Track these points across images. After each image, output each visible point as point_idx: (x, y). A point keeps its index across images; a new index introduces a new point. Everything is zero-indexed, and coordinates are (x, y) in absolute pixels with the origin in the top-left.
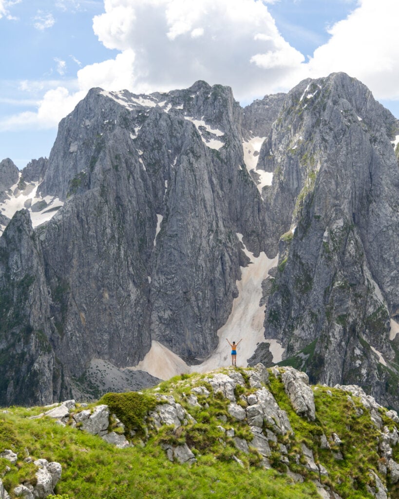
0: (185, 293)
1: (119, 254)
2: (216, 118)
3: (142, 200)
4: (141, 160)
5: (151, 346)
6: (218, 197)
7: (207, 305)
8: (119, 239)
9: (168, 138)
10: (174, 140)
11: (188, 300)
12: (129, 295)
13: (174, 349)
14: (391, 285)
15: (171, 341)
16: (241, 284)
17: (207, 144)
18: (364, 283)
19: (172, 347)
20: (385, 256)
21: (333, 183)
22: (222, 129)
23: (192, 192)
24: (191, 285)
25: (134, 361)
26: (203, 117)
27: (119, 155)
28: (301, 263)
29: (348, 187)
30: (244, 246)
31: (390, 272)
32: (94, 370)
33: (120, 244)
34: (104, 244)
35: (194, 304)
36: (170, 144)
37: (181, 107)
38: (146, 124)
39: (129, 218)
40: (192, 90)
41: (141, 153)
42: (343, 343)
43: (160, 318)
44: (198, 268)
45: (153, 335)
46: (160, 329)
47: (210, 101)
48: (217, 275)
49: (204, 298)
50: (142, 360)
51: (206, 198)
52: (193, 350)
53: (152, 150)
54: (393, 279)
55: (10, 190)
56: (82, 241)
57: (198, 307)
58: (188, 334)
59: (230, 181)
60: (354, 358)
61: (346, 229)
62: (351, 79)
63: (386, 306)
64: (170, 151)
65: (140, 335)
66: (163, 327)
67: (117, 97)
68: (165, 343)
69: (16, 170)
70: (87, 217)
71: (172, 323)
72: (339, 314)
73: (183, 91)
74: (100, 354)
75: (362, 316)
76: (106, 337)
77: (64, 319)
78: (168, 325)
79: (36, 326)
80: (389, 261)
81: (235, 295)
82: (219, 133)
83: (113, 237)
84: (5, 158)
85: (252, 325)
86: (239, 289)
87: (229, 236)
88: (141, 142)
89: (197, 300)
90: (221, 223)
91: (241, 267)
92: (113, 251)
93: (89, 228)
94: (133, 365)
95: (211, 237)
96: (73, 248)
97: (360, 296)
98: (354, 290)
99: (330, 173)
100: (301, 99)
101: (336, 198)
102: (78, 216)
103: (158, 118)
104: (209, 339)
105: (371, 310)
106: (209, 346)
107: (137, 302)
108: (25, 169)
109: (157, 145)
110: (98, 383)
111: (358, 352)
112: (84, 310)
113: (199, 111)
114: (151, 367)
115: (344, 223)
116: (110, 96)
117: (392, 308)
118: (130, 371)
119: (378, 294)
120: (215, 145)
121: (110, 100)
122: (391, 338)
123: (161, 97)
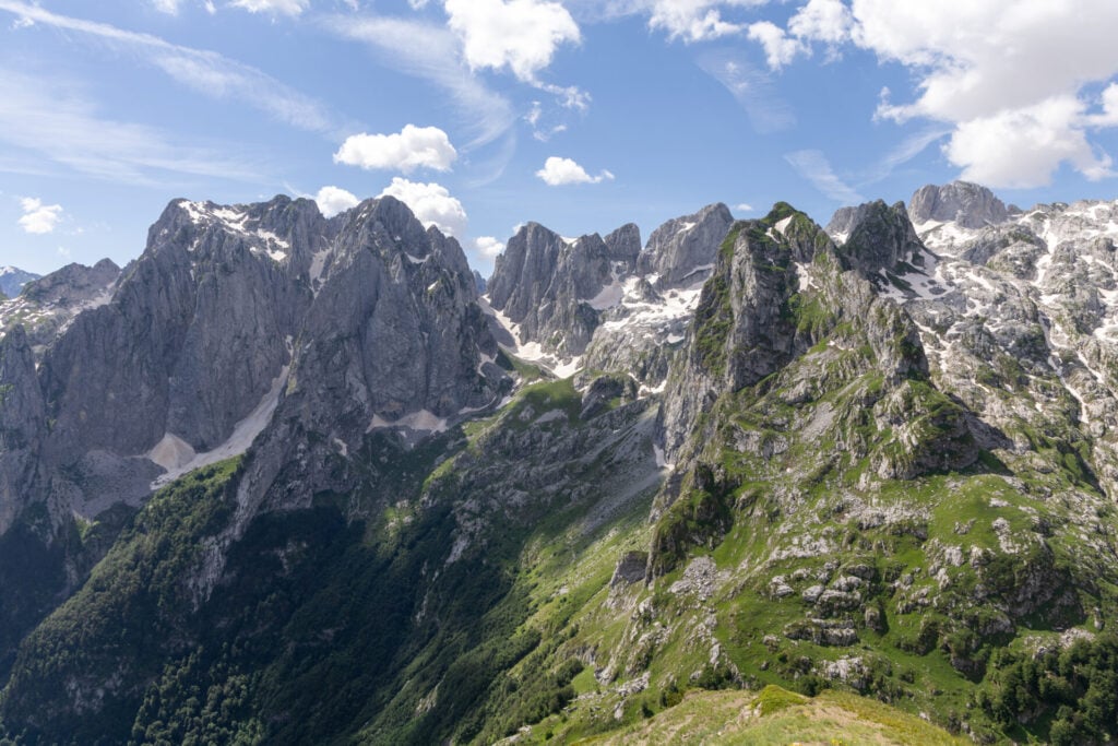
1: (130, 360)
5: (162, 437)
8: (134, 346)
11: (201, 398)
12: (139, 395)
13: (186, 439)
14: (377, 387)
15: (184, 432)
16: (277, 381)
17: (272, 256)
19: (184, 437)
20: (374, 363)
25: (140, 450)
26: (274, 230)
29: (352, 304)
30: (291, 347)
31: (377, 376)
32: (88, 460)
33: (133, 350)
34: (113, 352)
35: (207, 402)
37: (258, 219)
38: (203, 238)
40: (271, 203)
41: (194, 265)
42: (288, 440)
43: (176, 413)
44: (212, 371)
45: (167, 428)
46: (174, 423)
48: (240, 375)
49: (217, 396)
50: (151, 449)
52: (204, 440)
54: (380, 382)
55: (105, 288)
56: (85, 350)
57: (210, 403)
58: (201, 426)
59: (284, 290)
60: (295, 452)
65: (152, 428)
66: (178, 421)
67: (194, 209)
68: (178, 434)
69: (116, 268)
70: (95, 328)
71: (186, 417)
74: (101, 446)
76: (110, 430)
78: (182, 419)
82: (284, 245)
83: (127, 345)
84: (104, 257)
86: (272, 385)
87: (271, 340)
88: (196, 254)
89: (210, 398)
91: (283, 366)
94: (140, 453)
97: (339, 398)
100: (359, 217)
104: (220, 430)
105: (348, 409)
107: (149, 401)
110: (86, 471)
112: (84, 408)
113: (271, 225)
114: (156, 456)
115: (338, 336)
116: (188, 207)
117: (376, 407)
118: (133, 459)
119: (361, 395)
120: (279, 256)
121: (184, 212)
122: (367, 432)
123: (242, 209)
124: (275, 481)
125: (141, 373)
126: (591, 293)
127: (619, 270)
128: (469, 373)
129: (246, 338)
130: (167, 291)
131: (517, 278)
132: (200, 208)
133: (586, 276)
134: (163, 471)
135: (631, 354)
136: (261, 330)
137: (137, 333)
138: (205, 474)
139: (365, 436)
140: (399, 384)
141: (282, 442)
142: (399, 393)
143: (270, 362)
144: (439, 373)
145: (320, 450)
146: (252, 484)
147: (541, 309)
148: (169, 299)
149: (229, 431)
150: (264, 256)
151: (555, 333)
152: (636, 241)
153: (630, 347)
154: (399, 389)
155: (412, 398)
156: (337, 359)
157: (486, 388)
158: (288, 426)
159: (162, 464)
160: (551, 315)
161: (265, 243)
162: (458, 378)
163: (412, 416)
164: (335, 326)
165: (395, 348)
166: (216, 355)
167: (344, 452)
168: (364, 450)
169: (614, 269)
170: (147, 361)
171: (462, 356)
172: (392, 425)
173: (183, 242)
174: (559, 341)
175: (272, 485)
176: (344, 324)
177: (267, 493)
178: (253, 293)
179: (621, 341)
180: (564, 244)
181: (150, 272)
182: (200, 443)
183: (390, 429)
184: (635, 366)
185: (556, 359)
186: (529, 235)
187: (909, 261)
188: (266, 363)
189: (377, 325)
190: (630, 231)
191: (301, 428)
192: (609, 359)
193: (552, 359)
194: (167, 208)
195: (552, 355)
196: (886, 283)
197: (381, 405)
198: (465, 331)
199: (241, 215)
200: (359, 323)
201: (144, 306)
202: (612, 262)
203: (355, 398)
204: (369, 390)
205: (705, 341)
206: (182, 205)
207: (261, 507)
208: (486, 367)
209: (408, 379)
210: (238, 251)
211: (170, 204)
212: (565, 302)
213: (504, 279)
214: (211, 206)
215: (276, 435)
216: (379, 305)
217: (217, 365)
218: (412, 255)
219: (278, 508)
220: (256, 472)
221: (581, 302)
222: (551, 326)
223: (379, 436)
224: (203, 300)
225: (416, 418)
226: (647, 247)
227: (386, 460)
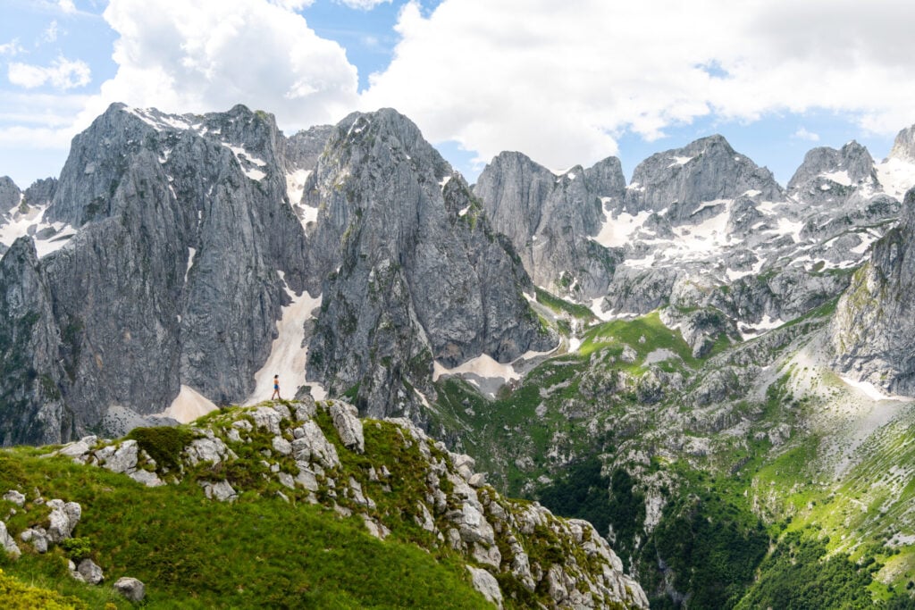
0: (219, 333)
2: (257, 146)
3: (172, 231)
4: (170, 187)
5: (179, 391)
6: (258, 231)
7: (244, 346)
8: (144, 273)
9: (203, 165)
10: (209, 167)
11: (223, 341)
12: (155, 336)
13: (206, 394)
14: (435, 327)
15: (203, 385)
16: (281, 324)
17: (247, 174)
18: (409, 325)
19: (204, 391)
20: (430, 298)
21: (381, 222)
22: (264, 158)
23: (229, 225)
24: (226, 325)
25: (159, 407)
26: (242, 145)
27: (146, 180)
28: (345, 303)
29: (396, 227)
30: (286, 284)
31: (435, 314)
32: (113, 418)
33: (145, 279)
34: (126, 279)
35: (230, 345)
36: (205, 172)
37: (218, 132)
38: (177, 148)
39: (155, 250)
40: (232, 114)
41: (171, 179)
43: (191, 361)
44: (234, 306)
45: (182, 379)
46: (190, 372)
47: (251, 127)
48: (256, 314)
49: (241, 339)
50: (169, 406)
51: (245, 233)
52: (227, 394)
53: (185, 176)
54: (438, 321)
55: (8, 213)
56: (99, 275)
57: (234, 348)
58: (223, 377)
61: (392, 269)
62: (402, 117)
63: (430, 348)
64: (205, 179)
65: (168, 379)
66: (194, 370)
67: (143, 115)
68: (196, 388)
70: (106, 247)
71: (204, 365)
72: (384, 356)
73: (221, 114)
74: (119, 401)
75: (406, 358)
76: (127, 381)
77: (75, 361)
78: (199, 368)
79: (41, 370)
80: (434, 303)
81: (275, 336)
82: (260, 163)
85: (293, 367)
86: (279, 329)
87: (269, 273)
88: (171, 166)
89: (233, 341)
90: (260, 260)
91: (282, 307)
92: (136, 286)
93: (108, 260)
94: (158, 411)
95: (250, 274)
96: (89, 282)
97: (405, 338)
98: (399, 332)
99: (377, 210)
100: (349, 132)
101: (383, 237)
102: (94, 247)
103: (192, 141)
104: (245, 382)
105: (415, 352)
106: (245, 390)
107: (165, 344)
108: (28, 189)
109: (190, 172)
111: (401, 394)
112: (101, 352)
113: (238, 137)
115: (391, 263)
116: (136, 114)
117: (437, 351)
118: (155, 419)
119: (423, 336)
120: (255, 175)
121: (134, 118)
122: (436, 380)
123: (195, 119)
126: (594, 229)
127: (608, 206)
132: (148, 115)
133: (587, 211)
139: (437, 386)
140: (458, 323)
142: (459, 334)
144: (498, 312)
147: (536, 247)
149: (253, 384)
150: (241, 175)
151: (561, 273)
152: (620, 176)
154: (458, 330)
155: (472, 341)
160: (552, 254)
161: (236, 158)
163: (474, 361)
165: (450, 280)
167: (426, 404)
169: (604, 206)
172: (456, 372)
174: (570, 281)
180: (554, 176)
182: (220, 399)
183: (456, 376)
184: (723, 301)
189: (430, 254)
190: (612, 164)
197: (439, 349)
202: (601, 198)
203: (419, 340)
204: (426, 331)
206: (127, 110)
209: (468, 318)
211: (109, 108)
212: (570, 238)
221: (588, 238)
225: (478, 364)
226: (633, 182)
227: (473, 413)
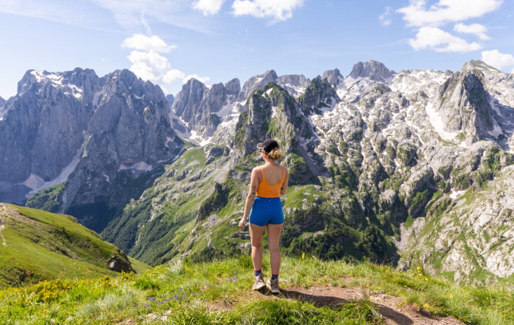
1: (13, 144)
4: (38, 104)
5: (30, 176)
8: (14, 137)
11: (46, 159)
12: (18, 158)
14: (122, 153)
15: (39, 173)
17: (75, 95)
18: (107, 153)
19: (39, 175)
20: (120, 143)
22: (82, 89)
26: (75, 84)
29: (110, 118)
31: (121, 148)
33: (14, 139)
35: (48, 161)
37: (67, 79)
40: (73, 71)
41: (39, 101)
42: (83, 176)
43: (35, 166)
45: (31, 172)
49: (53, 158)
50: (25, 181)
57: (50, 161)
58: (46, 171)
59: (81, 111)
60: (86, 181)
61: (103, 134)
63: (117, 160)
65: (25, 172)
66: (36, 169)
67: (38, 75)
68: (37, 174)
71: (40, 167)
73: (69, 72)
74: (3, 180)
76: (7, 173)
78: (38, 168)
82: (80, 90)
89: (49, 159)
94: (20, 182)
97: (105, 158)
100: (113, 78)
105: (109, 162)
106: (55, 175)
107: (23, 161)
113: (74, 81)
114: (27, 183)
115: (104, 132)
116: (35, 74)
117: (122, 161)
118: (18, 185)
119: (115, 156)
120: (78, 96)
121: (33, 76)
122: (118, 171)
123: (60, 74)
124: (78, 193)
125: (18, 149)
126: (217, 110)
127: (231, 98)
128: (162, 146)
129: (64, 133)
130: (27, 113)
131: (186, 103)
132: (41, 74)
133: (215, 102)
134: (31, 190)
135: (229, 137)
136: (71, 129)
137: (16, 132)
138: (48, 190)
139: (117, 173)
140: (131, 151)
141: (80, 177)
142: (131, 155)
143: (75, 142)
144: (148, 146)
145: (97, 180)
146: (68, 194)
147: (196, 116)
148: (28, 116)
149: (59, 172)
150: (71, 96)
151: (202, 127)
152: (238, 86)
153: (229, 134)
154: (131, 153)
155: (137, 157)
156: (103, 142)
157: (168, 152)
158: (82, 170)
159: (30, 187)
160: (201, 119)
161: (72, 90)
162: (157, 148)
163: (137, 164)
164: (102, 128)
165: (129, 136)
166: (51, 141)
167: (108, 180)
168: (117, 179)
169: (228, 98)
170: (20, 144)
171: (158, 139)
172: (129, 168)
173: (33, 91)
174: (203, 130)
175: (77, 194)
176: (107, 127)
177: (75, 197)
178: (66, 113)
179: (226, 131)
180: (206, 88)
181: (19, 105)
182: (46, 178)
183: (128, 170)
184: (229, 142)
185: (202, 138)
186: (191, 83)
187: (325, 102)
188: (74, 143)
189: (121, 127)
190: (235, 82)
191: (88, 171)
192: (221, 138)
193: (200, 138)
194: (25, 75)
195: (200, 137)
196: (313, 112)
197: (124, 160)
198: (160, 128)
199: (60, 77)
200: (113, 126)
201: (17, 120)
202: (228, 95)
203: (112, 158)
204: (118, 154)
205: (238, 137)
206: (32, 73)
207: (73, 203)
208: (169, 143)
209: (135, 149)
210: (58, 95)
211: (27, 72)
212: (206, 113)
213: (181, 103)
214: (46, 73)
215: (77, 174)
216: (121, 119)
217: (52, 145)
218: (137, 95)
219: (80, 203)
220: (70, 189)
221: (213, 113)
222: (200, 124)
223: (123, 173)
224: (44, 117)
225: (139, 165)
226: (243, 88)
227: (126, 183)
